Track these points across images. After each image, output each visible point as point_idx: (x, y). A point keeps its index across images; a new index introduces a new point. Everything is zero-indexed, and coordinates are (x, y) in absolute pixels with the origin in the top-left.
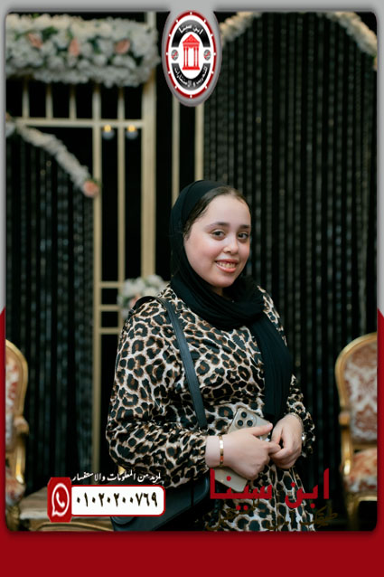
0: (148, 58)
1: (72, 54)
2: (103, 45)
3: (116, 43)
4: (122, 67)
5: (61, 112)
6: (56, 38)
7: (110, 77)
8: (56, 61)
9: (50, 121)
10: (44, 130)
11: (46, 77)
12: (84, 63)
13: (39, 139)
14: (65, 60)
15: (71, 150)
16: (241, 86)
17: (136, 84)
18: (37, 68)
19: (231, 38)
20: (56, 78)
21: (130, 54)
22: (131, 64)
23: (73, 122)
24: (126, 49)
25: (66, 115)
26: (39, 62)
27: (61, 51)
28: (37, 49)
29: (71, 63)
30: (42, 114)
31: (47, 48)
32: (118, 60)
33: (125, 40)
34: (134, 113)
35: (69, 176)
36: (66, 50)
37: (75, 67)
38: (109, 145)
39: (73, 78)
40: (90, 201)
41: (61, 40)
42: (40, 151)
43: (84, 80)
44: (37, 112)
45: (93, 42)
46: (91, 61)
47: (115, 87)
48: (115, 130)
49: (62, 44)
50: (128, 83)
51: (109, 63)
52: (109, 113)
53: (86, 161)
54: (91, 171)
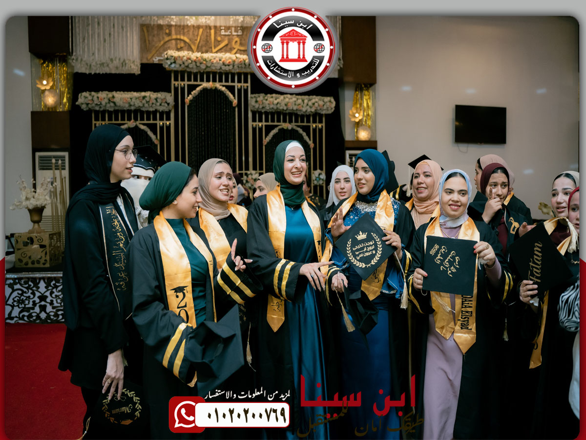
0: (171, 104)
1: (151, 103)
2: (158, 100)
3: (162, 100)
4: (164, 106)
5: (148, 119)
6: (146, 99)
7: (161, 109)
8: (146, 105)
9: (145, 122)
10: (144, 124)
11: (143, 109)
12: (154, 105)
13: (142, 127)
14: (149, 105)
15: (151, 130)
16: (198, 110)
17: (168, 111)
18: (142, 107)
19: (194, 96)
20: (146, 109)
21: (166, 102)
22: (166, 105)
23: (152, 122)
24: (165, 101)
25: (150, 120)
26: (141, 105)
27: (147, 102)
28: (141, 102)
29: (150, 105)
30: (144, 120)
31: (144, 101)
32: (163, 104)
33: (165, 99)
34: (168, 119)
35: (151, 138)
36: (149, 102)
37: (151, 106)
38: (162, 128)
39: (151, 109)
40: (157, 145)
41: (148, 99)
42: (143, 130)
43: (154, 110)
44: (142, 119)
45: (156, 99)
46: (156, 104)
47: (162, 111)
48: (163, 124)
49: (148, 100)
50: (166, 110)
51: (160, 105)
52: (161, 119)
53: (155, 134)
54: (157, 137)
